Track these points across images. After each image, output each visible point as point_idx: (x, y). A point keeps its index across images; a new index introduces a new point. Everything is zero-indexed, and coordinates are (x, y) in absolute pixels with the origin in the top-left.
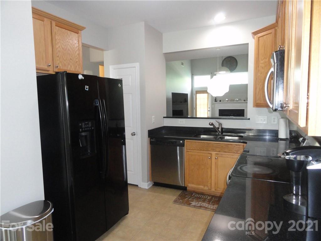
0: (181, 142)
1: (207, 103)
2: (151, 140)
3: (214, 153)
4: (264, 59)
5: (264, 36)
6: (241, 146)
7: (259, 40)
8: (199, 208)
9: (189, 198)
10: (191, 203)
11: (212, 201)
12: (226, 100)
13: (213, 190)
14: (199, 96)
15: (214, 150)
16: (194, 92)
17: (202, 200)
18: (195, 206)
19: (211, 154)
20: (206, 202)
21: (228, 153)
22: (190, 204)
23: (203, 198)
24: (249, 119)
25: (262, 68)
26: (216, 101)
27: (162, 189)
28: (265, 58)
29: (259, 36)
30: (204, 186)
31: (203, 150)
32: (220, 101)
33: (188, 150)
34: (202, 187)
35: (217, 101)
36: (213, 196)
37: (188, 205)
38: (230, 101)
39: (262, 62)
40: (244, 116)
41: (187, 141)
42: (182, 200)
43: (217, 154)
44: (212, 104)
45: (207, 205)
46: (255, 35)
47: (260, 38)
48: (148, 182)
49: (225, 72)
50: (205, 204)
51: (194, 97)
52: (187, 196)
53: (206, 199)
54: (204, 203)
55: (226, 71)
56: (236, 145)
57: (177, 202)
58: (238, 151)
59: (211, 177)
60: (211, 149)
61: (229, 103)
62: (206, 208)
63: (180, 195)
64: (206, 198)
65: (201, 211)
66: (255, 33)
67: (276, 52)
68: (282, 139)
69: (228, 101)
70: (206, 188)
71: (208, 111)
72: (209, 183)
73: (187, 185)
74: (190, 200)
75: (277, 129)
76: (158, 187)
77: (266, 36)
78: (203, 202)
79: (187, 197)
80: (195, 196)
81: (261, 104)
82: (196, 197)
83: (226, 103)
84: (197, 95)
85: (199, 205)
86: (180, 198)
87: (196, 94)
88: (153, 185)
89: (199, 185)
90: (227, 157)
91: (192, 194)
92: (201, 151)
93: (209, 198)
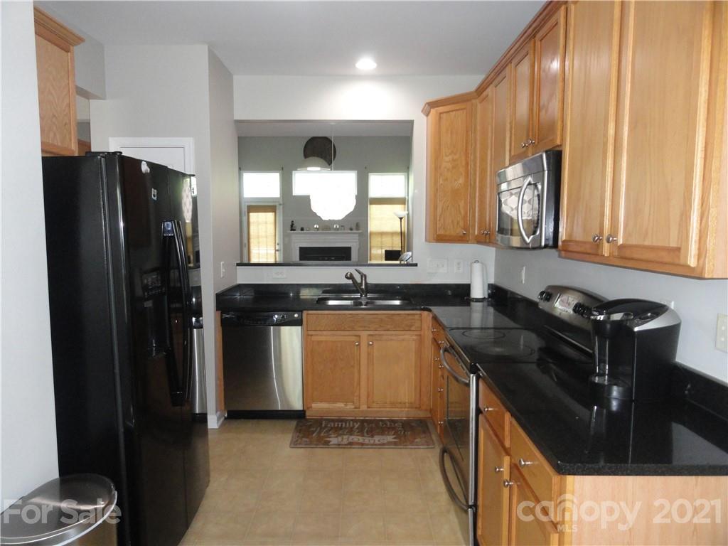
0: (296, 315)
1: (273, 234)
2: (225, 316)
3: (364, 334)
4: (450, 154)
5: (451, 113)
6: (417, 317)
7: (440, 118)
8: (349, 446)
9: (320, 433)
10: (329, 442)
11: (366, 429)
12: (315, 226)
13: (364, 407)
14: (254, 216)
15: (365, 329)
16: (245, 209)
17: (347, 431)
18: (339, 445)
19: (359, 336)
20: (356, 433)
21: (393, 332)
22: (327, 443)
23: (345, 428)
24: (416, 265)
25: (448, 170)
26: (292, 228)
27: (250, 424)
28: (452, 152)
29: (441, 111)
30: (346, 402)
31: (343, 328)
32: (302, 229)
33: (310, 333)
34: (341, 405)
35: (294, 230)
36: (363, 421)
37: (324, 444)
38: (323, 230)
39: (447, 159)
40: (350, 260)
41: (308, 314)
42: (307, 438)
43: (372, 335)
44: (285, 236)
45: (360, 438)
46: (433, 107)
47: (442, 115)
48: (216, 412)
49: (319, 169)
50: (356, 438)
51: (245, 219)
52: (312, 429)
53: (352, 428)
54: (352, 437)
55: (321, 167)
56: (408, 314)
57: (300, 444)
58: (411, 326)
59: (359, 384)
60: (361, 327)
61: (321, 233)
62: (362, 444)
63: (296, 428)
64: (351, 426)
65: (355, 452)
66: (433, 105)
67: (546, 152)
68: (478, 300)
69: (318, 229)
70: (350, 407)
71: (276, 250)
72: (356, 394)
73: (309, 406)
74: (322, 434)
75: (469, 283)
76: (239, 421)
77: (454, 112)
78: (351, 435)
79: (313, 432)
80: (329, 426)
81: (446, 236)
82: (332, 428)
83: (313, 233)
84: (251, 214)
85: (345, 442)
86: (301, 435)
87: (248, 213)
88: (225, 418)
89: (335, 401)
90: (391, 340)
91: (322, 424)
92: (339, 332)
93: (357, 426)
